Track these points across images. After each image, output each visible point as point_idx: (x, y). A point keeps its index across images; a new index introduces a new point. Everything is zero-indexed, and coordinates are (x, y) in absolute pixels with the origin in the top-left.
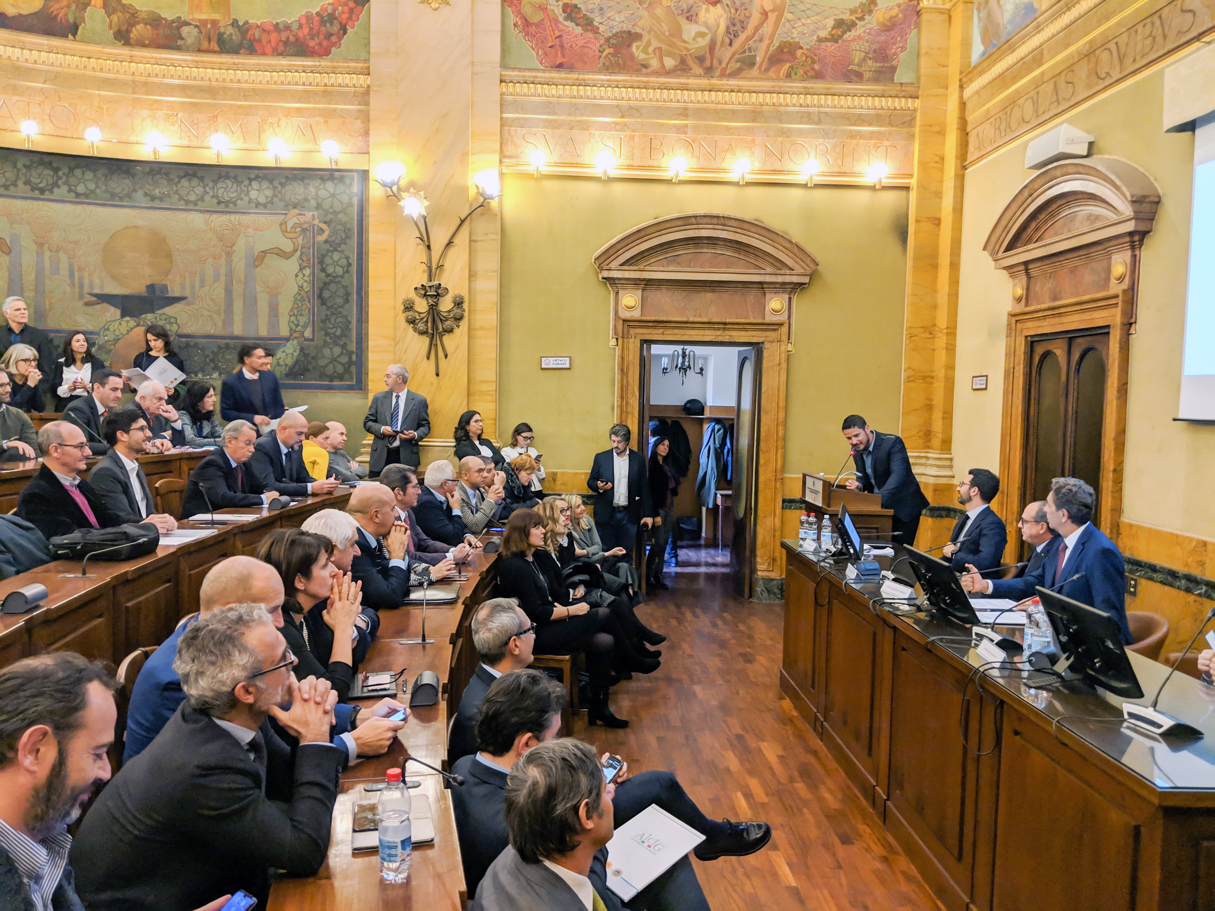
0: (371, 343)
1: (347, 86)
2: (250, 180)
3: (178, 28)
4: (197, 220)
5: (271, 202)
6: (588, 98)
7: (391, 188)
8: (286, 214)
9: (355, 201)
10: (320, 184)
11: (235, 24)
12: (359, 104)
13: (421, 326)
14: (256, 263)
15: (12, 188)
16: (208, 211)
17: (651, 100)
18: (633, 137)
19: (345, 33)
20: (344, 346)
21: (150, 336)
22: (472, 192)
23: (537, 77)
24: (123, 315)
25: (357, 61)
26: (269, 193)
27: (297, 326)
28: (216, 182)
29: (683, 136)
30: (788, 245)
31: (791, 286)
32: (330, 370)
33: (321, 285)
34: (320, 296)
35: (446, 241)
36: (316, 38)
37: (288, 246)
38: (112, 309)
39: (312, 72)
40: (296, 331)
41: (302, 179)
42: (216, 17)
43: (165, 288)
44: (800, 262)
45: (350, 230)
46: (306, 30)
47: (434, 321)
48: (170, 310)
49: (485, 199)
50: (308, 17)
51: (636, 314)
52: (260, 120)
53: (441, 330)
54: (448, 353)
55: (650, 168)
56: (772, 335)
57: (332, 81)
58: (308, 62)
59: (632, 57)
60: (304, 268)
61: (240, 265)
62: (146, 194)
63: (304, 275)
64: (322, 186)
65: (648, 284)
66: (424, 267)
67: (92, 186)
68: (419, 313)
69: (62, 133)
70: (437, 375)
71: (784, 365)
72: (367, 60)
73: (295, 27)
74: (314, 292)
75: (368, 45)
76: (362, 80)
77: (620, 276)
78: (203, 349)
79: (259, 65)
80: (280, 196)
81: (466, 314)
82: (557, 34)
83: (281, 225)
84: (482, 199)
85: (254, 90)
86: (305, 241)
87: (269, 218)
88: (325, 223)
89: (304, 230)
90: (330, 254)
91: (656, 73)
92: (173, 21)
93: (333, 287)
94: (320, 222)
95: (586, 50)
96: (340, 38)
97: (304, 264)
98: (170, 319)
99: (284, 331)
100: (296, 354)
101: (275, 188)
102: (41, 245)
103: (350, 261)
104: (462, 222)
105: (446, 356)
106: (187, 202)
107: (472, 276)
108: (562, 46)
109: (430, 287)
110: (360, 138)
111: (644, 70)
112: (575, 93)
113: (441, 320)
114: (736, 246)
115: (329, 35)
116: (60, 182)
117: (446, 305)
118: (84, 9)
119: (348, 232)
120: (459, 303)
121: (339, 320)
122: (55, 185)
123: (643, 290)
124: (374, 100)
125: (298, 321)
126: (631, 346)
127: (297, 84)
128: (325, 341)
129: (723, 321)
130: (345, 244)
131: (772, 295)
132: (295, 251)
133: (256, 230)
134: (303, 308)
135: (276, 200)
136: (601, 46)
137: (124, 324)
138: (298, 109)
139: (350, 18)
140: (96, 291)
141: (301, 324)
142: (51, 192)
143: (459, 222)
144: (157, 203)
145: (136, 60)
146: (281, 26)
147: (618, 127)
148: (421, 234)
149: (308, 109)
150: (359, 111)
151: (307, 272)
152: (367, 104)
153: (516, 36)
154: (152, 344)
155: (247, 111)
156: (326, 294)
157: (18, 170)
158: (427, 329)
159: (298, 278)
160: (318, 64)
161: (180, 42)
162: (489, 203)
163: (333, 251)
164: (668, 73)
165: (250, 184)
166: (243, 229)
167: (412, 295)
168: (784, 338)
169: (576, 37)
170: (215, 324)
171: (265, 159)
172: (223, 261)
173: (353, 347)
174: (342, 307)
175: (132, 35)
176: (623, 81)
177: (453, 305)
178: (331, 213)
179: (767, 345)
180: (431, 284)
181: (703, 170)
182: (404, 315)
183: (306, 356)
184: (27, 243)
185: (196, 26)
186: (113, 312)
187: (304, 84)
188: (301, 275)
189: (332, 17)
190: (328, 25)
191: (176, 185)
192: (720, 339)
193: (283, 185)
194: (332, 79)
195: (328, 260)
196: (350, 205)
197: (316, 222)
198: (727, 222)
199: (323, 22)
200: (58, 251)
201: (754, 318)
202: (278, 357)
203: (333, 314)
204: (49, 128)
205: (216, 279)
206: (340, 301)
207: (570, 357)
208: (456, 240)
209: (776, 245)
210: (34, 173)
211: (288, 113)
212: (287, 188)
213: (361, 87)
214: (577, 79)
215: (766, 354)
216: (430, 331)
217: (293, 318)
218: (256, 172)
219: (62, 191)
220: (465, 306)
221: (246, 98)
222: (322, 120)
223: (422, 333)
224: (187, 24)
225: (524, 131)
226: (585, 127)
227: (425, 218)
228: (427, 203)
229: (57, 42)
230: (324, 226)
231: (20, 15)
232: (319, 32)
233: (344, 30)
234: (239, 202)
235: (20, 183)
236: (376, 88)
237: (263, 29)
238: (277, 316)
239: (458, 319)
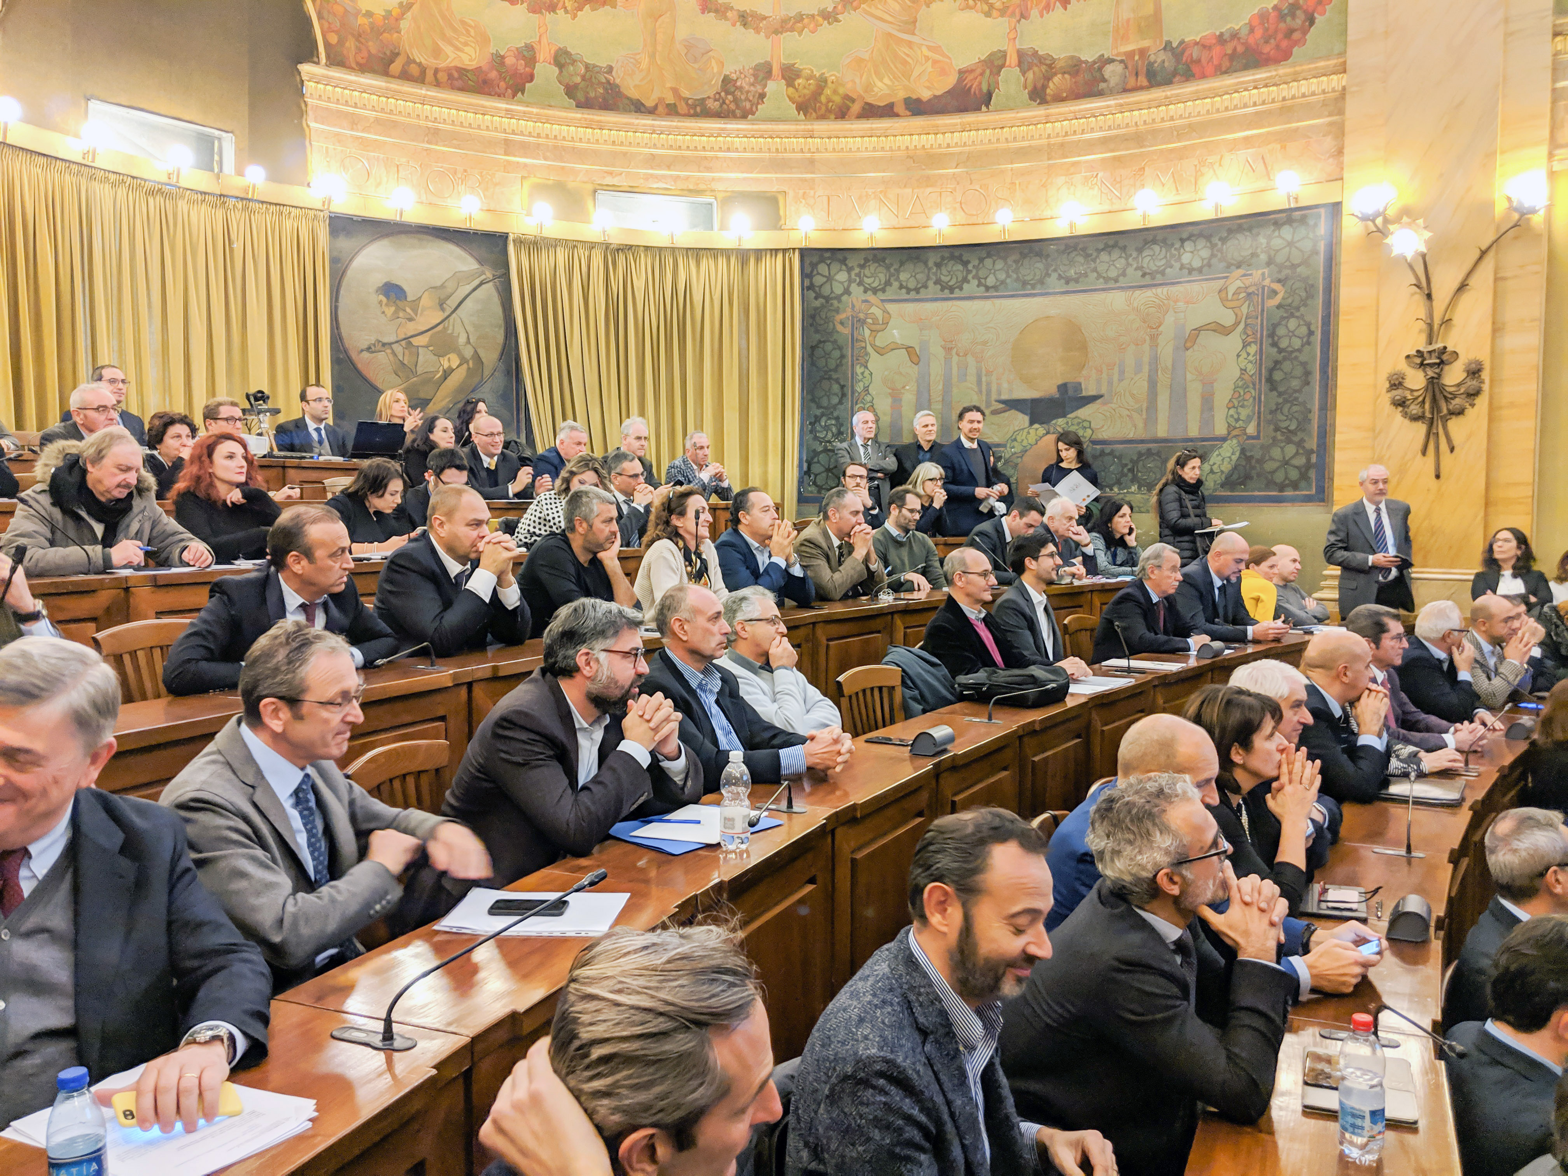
0: (1338, 438)
1: (1313, 94)
2: (1183, 241)
3: (1100, 69)
4: (1117, 299)
5: (1209, 265)
7: (1373, 221)
8: (1226, 277)
9: (1322, 247)
10: (1274, 231)
11: (1168, 46)
12: (1330, 115)
13: (1414, 409)
14: (1188, 345)
15: (923, 291)
16: (1131, 287)
19: (1312, 24)
20: (1300, 444)
21: (1061, 445)
22: (1501, 207)
24: (1032, 423)
25: (1328, 57)
26: (1205, 253)
27: (1237, 420)
28: (1140, 250)
32: (1279, 477)
33: (1271, 364)
34: (1270, 380)
35: (1456, 285)
36: (1272, 41)
37: (1227, 318)
38: (1020, 416)
39: (1266, 86)
40: (1235, 428)
41: (1250, 229)
42: (1145, 43)
43: (1078, 386)
45: (1312, 286)
46: (1259, 33)
47: (1434, 400)
48: (1084, 413)
49: (1522, 215)
50: (1263, 16)
52: (1196, 163)
53: (1445, 411)
54: (1456, 442)
57: (1293, 91)
58: (1261, 74)
60: (1249, 344)
61: (1166, 349)
62: (1060, 277)
63: (1248, 354)
64: (1276, 233)
66: (1421, 325)
67: (1002, 276)
68: (1412, 391)
69: (973, 220)
70: (1438, 477)
72: (1343, 53)
73: (1244, 32)
74: (1260, 374)
75: (1345, 32)
76: (1336, 81)
78: (1120, 458)
79: (1197, 92)
80: (1219, 255)
81: (1486, 387)
83: (1220, 291)
84: (1516, 216)
85: (1190, 126)
86: (1251, 308)
87: (1205, 285)
88: (1279, 281)
89: (1250, 295)
90: (1284, 323)
92: (1094, 62)
93: (1287, 366)
94: (1272, 281)
96: (1305, 32)
97: (1249, 339)
98: (1083, 423)
99: (1220, 429)
100: (1234, 458)
101: (1213, 246)
102: (949, 350)
103: (1313, 328)
104: (1483, 253)
105: (1452, 450)
106: (1107, 280)
107: (1497, 329)
109: (1430, 352)
110: (1331, 160)
113: (1445, 397)
115: (1290, 32)
116: (970, 277)
117: (1453, 376)
118: (999, 73)
119: (1310, 289)
120: (1474, 372)
121: (1295, 408)
122: (965, 280)
124: (1351, 106)
125: (1238, 413)
127: (1245, 106)
128: (1274, 439)
130: (1305, 305)
132: (1237, 324)
133: (1187, 303)
134: (1247, 396)
135: (1214, 261)
137: (1032, 431)
138: (1246, 139)
139: (1319, 3)
140: (1004, 397)
141: (1242, 417)
142: (961, 289)
143: (1477, 254)
144: (1072, 286)
145: (1052, 119)
146: (1227, 36)
148: (1417, 277)
149: (1259, 135)
150: (1331, 124)
151: (1253, 349)
152: (1341, 112)
154: (1063, 454)
155: (1181, 154)
156: (1278, 376)
157: (929, 269)
158: (1424, 413)
159: (1240, 359)
160: (1274, 73)
161: (1102, 85)
162: (1528, 220)
163: (1288, 318)
165: (1182, 246)
166: (1172, 303)
167: (1402, 366)
170: (1135, 426)
171: (1202, 211)
172: (1146, 347)
173: (1312, 443)
174: (1299, 391)
175: (1048, 91)
177: (1465, 375)
178: (1286, 267)
180: (1431, 348)
182: (1389, 395)
183: (1249, 459)
184: (936, 350)
185: (1122, 61)
186: (1022, 419)
187: (1255, 104)
188: (1244, 355)
189: (1294, 8)
190: (1289, 19)
191: (1094, 261)
193: (1223, 240)
194: (1294, 89)
195: (1281, 331)
196: (1315, 252)
197: (1267, 282)
199: (1282, 17)
200: (965, 355)
202: (1211, 462)
203: (1286, 401)
204: (961, 217)
205: (1138, 369)
206: (1295, 383)
208: (1472, 282)
210: (944, 271)
211: (1233, 146)
212: (1229, 243)
213: (1334, 90)
216: (1428, 415)
217: (1232, 412)
218: (1190, 228)
219: (971, 287)
220: (1485, 375)
221: (1179, 138)
222: (1278, 146)
223: (1415, 418)
224: (1111, 61)
227: (1424, 256)
228: (1427, 234)
229: (970, 118)
230: (1277, 286)
231: (935, 97)
232: (1276, 31)
233: (1312, 21)
234: (1168, 270)
235: (930, 284)
236: (1354, 89)
237: (1203, 45)
238: (1211, 409)
239: (1473, 395)
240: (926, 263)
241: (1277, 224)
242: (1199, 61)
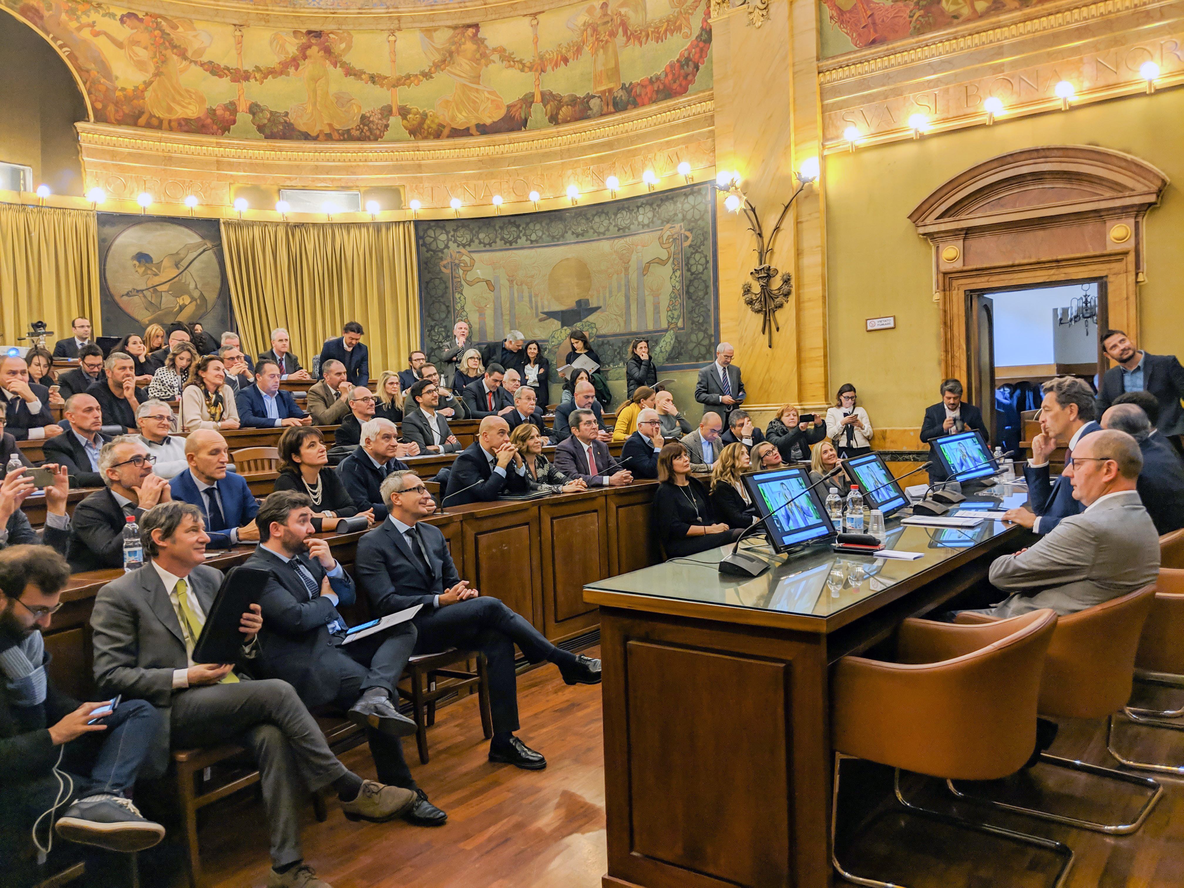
0: (722, 326)
1: (699, 114)
2: (638, 207)
3: (588, 102)
4: (605, 246)
5: (652, 222)
6: (899, 64)
8: (662, 229)
9: (709, 208)
10: (684, 199)
11: (623, 87)
12: (708, 126)
13: (757, 306)
14: (644, 272)
15: (493, 244)
16: (612, 238)
17: (962, 49)
18: (947, 90)
19: (698, 70)
20: (705, 331)
21: (573, 341)
22: (793, 178)
23: (850, 59)
24: (562, 326)
25: (705, 91)
26: (650, 215)
27: (673, 318)
28: (616, 214)
29: (1001, 76)
30: (1124, 164)
31: (1135, 209)
32: (696, 353)
33: (688, 282)
34: (688, 292)
35: (773, 228)
36: (677, 81)
37: (664, 255)
38: (556, 321)
40: (672, 323)
41: (672, 198)
42: (611, 85)
43: (587, 302)
44: (1141, 180)
45: (706, 232)
46: (670, 77)
47: (766, 300)
48: (591, 318)
49: (806, 182)
50: (672, 66)
51: (958, 265)
52: (643, 158)
53: (772, 306)
54: (780, 326)
55: (965, 116)
56: (1116, 266)
57: (689, 112)
58: (673, 102)
59: (942, 12)
60: (676, 270)
61: (634, 276)
62: (573, 233)
63: (676, 277)
64: (686, 200)
65: (968, 233)
66: (756, 253)
67: (540, 234)
68: (755, 294)
69: (521, 199)
70: (770, 347)
71: (1132, 298)
72: (712, 88)
73: (663, 77)
74: (683, 289)
75: (712, 75)
76: (709, 105)
77: (936, 230)
78: (612, 345)
79: (638, 115)
80: (657, 215)
81: (793, 290)
82: (869, 13)
83: (660, 238)
84: (802, 183)
85: (637, 135)
86: (676, 248)
87: (651, 234)
88: (689, 230)
89: (675, 240)
90: (693, 256)
91: (968, 20)
92: (584, 98)
93: (696, 283)
94: (685, 231)
95: (897, 19)
96: (694, 76)
97: (676, 268)
98: (592, 325)
99: (664, 325)
100: (672, 342)
101: (654, 210)
102: (511, 282)
103: (708, 258)
104: (787, 208)
105: (778, 329)
106: (599, 234)
107: (799, 253)
108: (874, 24)
109: (762, 270)
110: (711, 154)
111: (955, 21)
112: (886, 64)
113: (772, 297)
114: (1065, 176)
115: (687, 75)
116: (521, 235)
117: (776, 283)
118: (530, 107)
119: (705, 234)
120: (787, 281)
121: (702, 309)
122: (519, 237)
123: (964, 239)
124: (717, 120)
125: (673, 314)
126: (955, 299)
127: (665, 122)
128: (692, 329)
129: (1055, 258)
130: (704, 244)
131: (1113, 222)
133: (643, 246)
134: (676, 303)
135: (655, 219)
136: (911, 11)
137: (563, 331)
138: (667, 142)
139: (701, 57)
140: (546, 310)
141: (676, 316)
142: (516, 242)
143: (783, 208)
144: (580, 239)
145: (561, 134)
146: (654, 79)
147: (932, 84)
148: (753, 225)
149: (674, 140)
150: (710, 131)
151: (678, 273)
152: (713, 124)
153: (833, 28)
154: (575, 345)
155: (634, 153)
156: (692, 290)
157: (496, 231)
158: (762, 308)
159: (672, 280)
160: (678, 101)
161: (589, 112)
162: (809, 185)
163: (695, 253)
164: (981, 16)
165: (638, 210)
166: (635, 247)
167: (750, 280)
168: (1132, 267)
169: (887, 10)
170: (619, 325)
171: (643, 189)
172: (623, 275)
173: (712, 331)
174: (703, 298)
175: (559, 117)
176: (931, 38)
177: (782, 283)
178: (692, 221)
179: (1111, 279)
180: (762, 267)
181: (1023, 104)
182: (744, 298)
183: (679, 342)
184: (504, 282)
185: (599, 97)
186: (556, 324)
187: (670, 121)
188: (674, 277)
189: (688, 59)
190: (685, 67)
191: (591, 222)
192: (1054, 278)
193: (659, 206)
195: (692, 261)
196: (706, 211)
197: (683, 231)
198: (1048, 153)
199: (682, 67)
200: (521, 285)
201: (1094, 251)
203: (697, 305)
204: (513, 198)
205: (619, 290)
207: (894, 317)
209: (1110, 166)
210: (506, 232)
211: (661, 147)
212: (662, 208)
213: (709, 111)
214: (887, 50)
215: (1111, 288)
216: (764, 309)
217: (670, 313)
218: (642, 200)
219: (523, 241)
220: (793, 282)
221: (632, 143)
222: (683, 146)
223: (758, 311)
224: (593, 97)
225: (843, 111)
226: (898, 93)
227: (752, 211)
228: (745, 198)
229: (514, 135)
230: (688, 234)
231: (494, 122)
232: (679, 75)
233: (697, 68)
234: (632, 226)
235: (498, 240)
236: (718, 109)
237: (642, 86)
238: (659, 312)
239: (787, 295)
240: (494, 227)
241: (686, 195)
242: (640, 95)
